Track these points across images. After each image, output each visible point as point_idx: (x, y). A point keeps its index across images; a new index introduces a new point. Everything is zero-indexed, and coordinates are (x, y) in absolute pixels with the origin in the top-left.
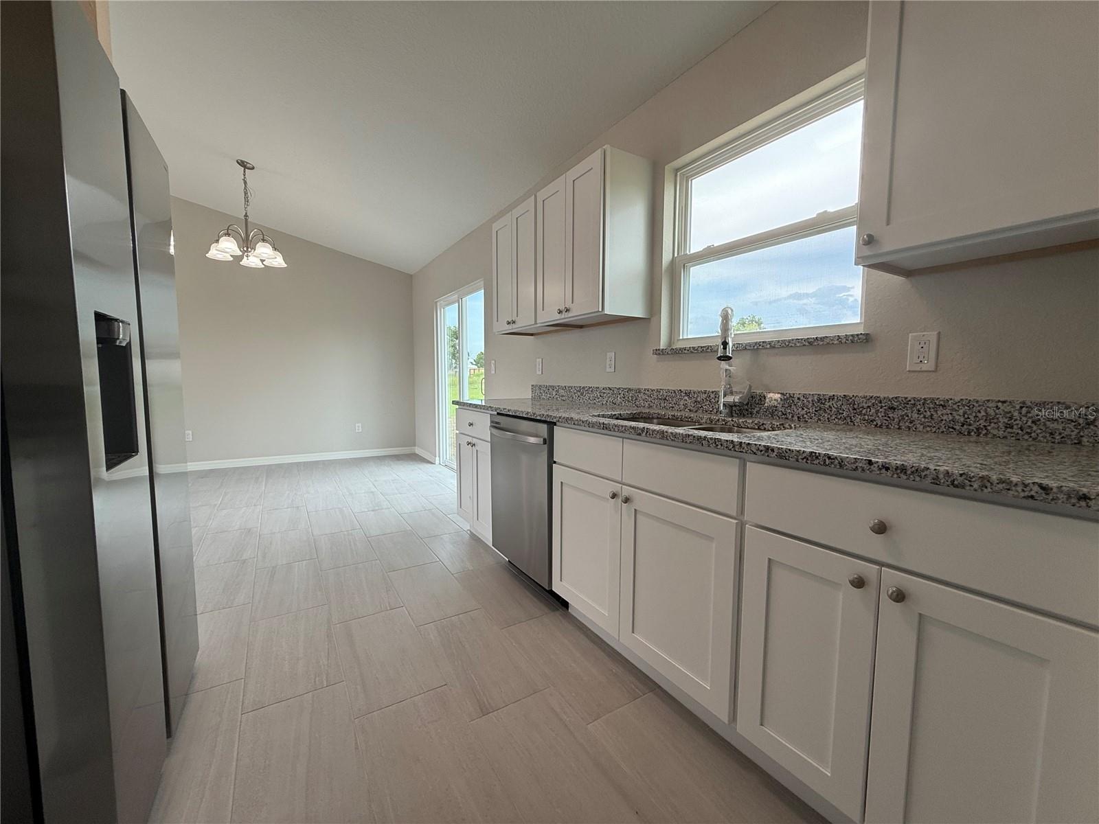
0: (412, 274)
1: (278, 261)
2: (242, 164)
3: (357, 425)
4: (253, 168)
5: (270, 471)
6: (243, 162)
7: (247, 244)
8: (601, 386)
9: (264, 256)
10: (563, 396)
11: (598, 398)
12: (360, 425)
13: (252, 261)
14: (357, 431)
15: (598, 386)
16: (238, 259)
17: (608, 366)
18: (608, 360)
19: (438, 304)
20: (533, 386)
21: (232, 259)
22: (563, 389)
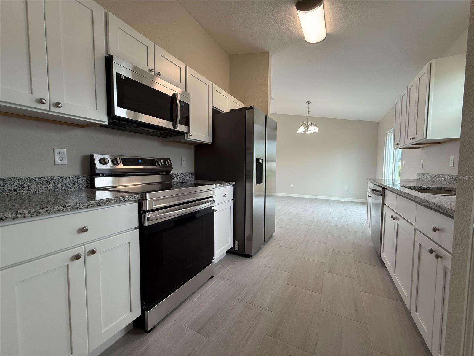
0: (378, 121)
1: (316, 130)
2: (308, 103)
3: (347, 188)
4: (311, 103)
5: (312, 200)
6: (308, 102)
7: (307, 127)
8: (445, 174)
9: (312, 130)
10: (429, 179)
11: (443, 180)
12: (348, 188)
13: (309, 132)
14: (346, 190)
15: (443, 174)
16: (305, 132)
17: (450, 164)
18: (450, 161)
19: (388, 134)
20: (417, 173)
21: (303, 132)
22: (429, 175)
